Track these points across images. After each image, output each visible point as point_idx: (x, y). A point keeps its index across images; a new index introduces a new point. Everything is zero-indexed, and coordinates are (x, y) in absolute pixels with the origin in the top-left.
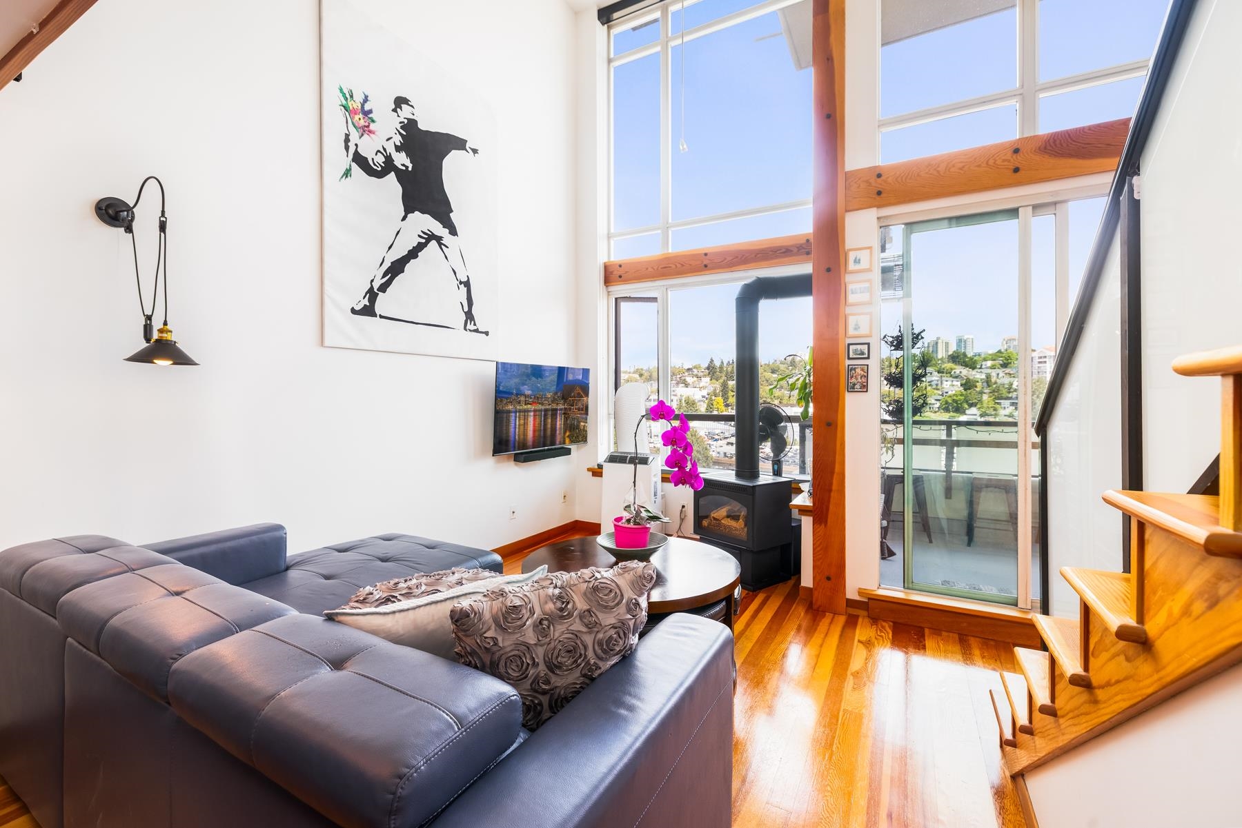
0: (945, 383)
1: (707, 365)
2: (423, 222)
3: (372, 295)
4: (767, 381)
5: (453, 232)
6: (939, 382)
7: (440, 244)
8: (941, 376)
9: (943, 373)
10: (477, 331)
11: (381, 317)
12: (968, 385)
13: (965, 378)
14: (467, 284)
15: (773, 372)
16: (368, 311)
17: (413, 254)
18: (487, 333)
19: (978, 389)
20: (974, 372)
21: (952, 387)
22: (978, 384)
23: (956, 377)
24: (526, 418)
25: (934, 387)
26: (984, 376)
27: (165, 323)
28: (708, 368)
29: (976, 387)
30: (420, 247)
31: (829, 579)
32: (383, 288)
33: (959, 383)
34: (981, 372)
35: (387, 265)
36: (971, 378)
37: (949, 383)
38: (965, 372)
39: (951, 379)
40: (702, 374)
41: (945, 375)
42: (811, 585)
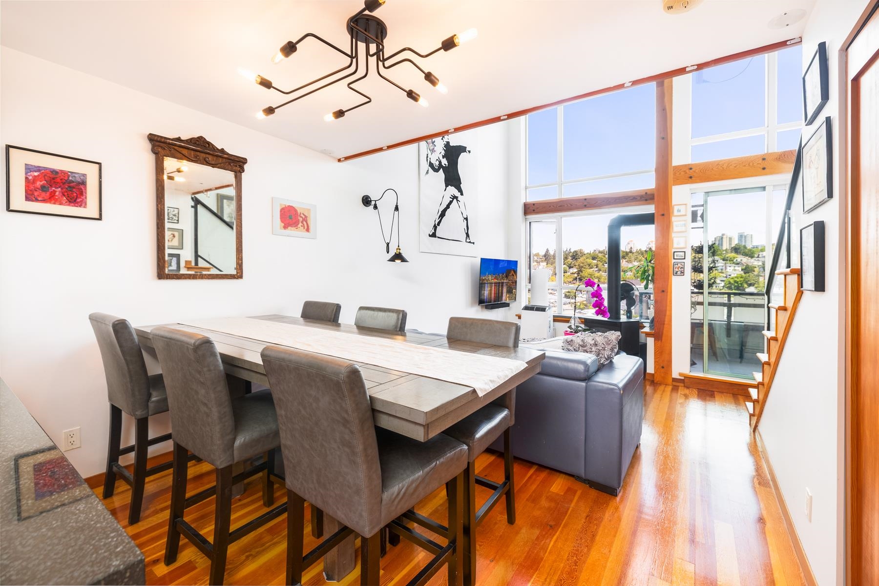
0: (728, 268)
1: (544, 254)
2: (452, 190)
3: (435, 227)
4: (589, 265)
5: (462, 194)
6: (724, 268)
7: (457, 200)
8: (726, 263)
9: (727, 260)
10: (470, 242)
11: (438, 237)
12: (747, 270)
13: (745, 264)
14: (466, 219)
15: (594, 258)
16: (433, 235)
17: (448, 207)
18: (474, 243)
19: (756, 273)
20: (752, 260)
21: (734, 271)
22: (755, 269)
23: (738, 264)
24: (491, 287)
25: (720, 271)
26: (760, 263)
27: (399, 246)
28: (545, 256)
29: (754, 271)
30: (451, 202)
31: (663, 367)
32: (439, 224)
33: (740, 269)
34: (758, 260)
35: (440, 213)
36: (750, 264)
37: (732, 268)
38: (745, 260)
39: (734, 265)
40: (540, 260)
41: (728, 262)
42: (653, 372)
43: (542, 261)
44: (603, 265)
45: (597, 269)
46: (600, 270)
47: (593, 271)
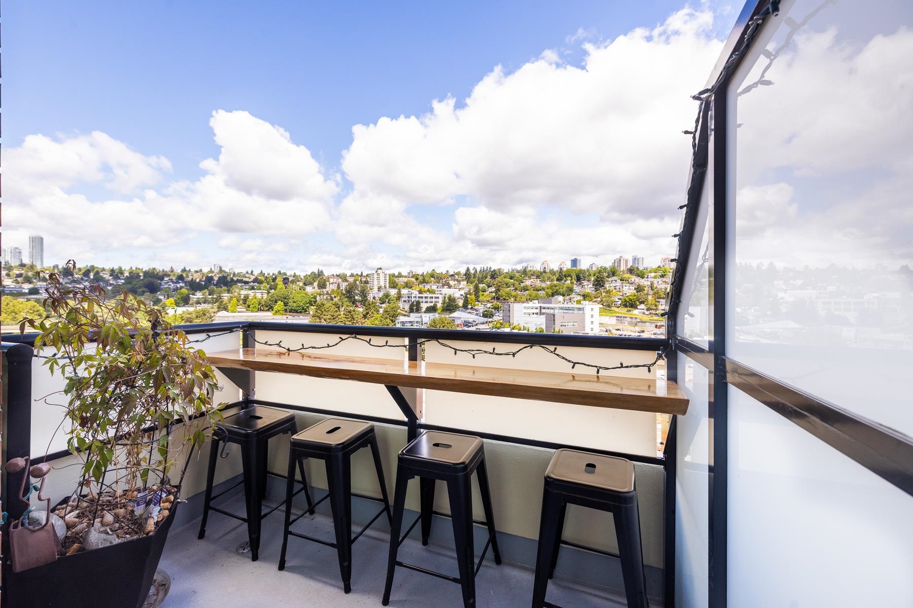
0: (625, 287)
1: (464, 273)
4: (507, 284)
6: (621, 287)
8: (622, 283)
9: (624, 280)
12: (639, 289)
13: (637, 284)
15: (511, 278)
19: (645, 292)
20: (643, 280)
21: (629, 291)
22: (645, 288)
23: (632, 284)
25: (618, 290)
26: (649, 284)
28: (465, 275)
29: (644, 290)
33: (633, 288)
34: (648, 280)
36: (641, 284)
37: (627, 287)
38: (637, 280)
39: (629, 285)
40: (461, 279)
41: (624, 282)
43: (463, 280)
44: (519, 284)
45: (513, 288)
46: (516, 289)
47: (510, 290)
